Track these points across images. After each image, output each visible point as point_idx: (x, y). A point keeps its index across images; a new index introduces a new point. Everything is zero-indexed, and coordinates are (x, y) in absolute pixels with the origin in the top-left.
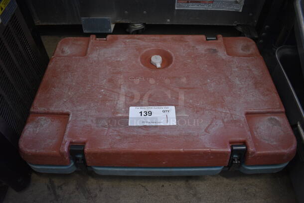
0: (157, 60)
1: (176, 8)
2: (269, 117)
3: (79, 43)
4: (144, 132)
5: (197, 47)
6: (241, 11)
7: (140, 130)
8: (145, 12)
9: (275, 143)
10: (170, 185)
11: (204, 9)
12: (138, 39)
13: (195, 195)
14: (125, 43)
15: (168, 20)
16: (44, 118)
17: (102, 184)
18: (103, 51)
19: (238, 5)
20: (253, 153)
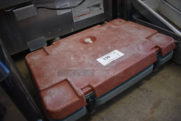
0: (88, 40)
1: (75, 22)
2: (154, 36)
3: (38, 53)
4: (114, 64)
5: (101, 29)
6: (103, 12)
7: (112, 64)
8: (59, 29)
9: (166, 42)
10: (133, 94)
11: (88, 17)
12: (71, 37)
13: (147, 91)
14: (65, 41)
15: (72, 30)
16: (52, 89)
17: (101, 116)
18: (57, 49)
19: (101, 10)
20: (163, 48)
